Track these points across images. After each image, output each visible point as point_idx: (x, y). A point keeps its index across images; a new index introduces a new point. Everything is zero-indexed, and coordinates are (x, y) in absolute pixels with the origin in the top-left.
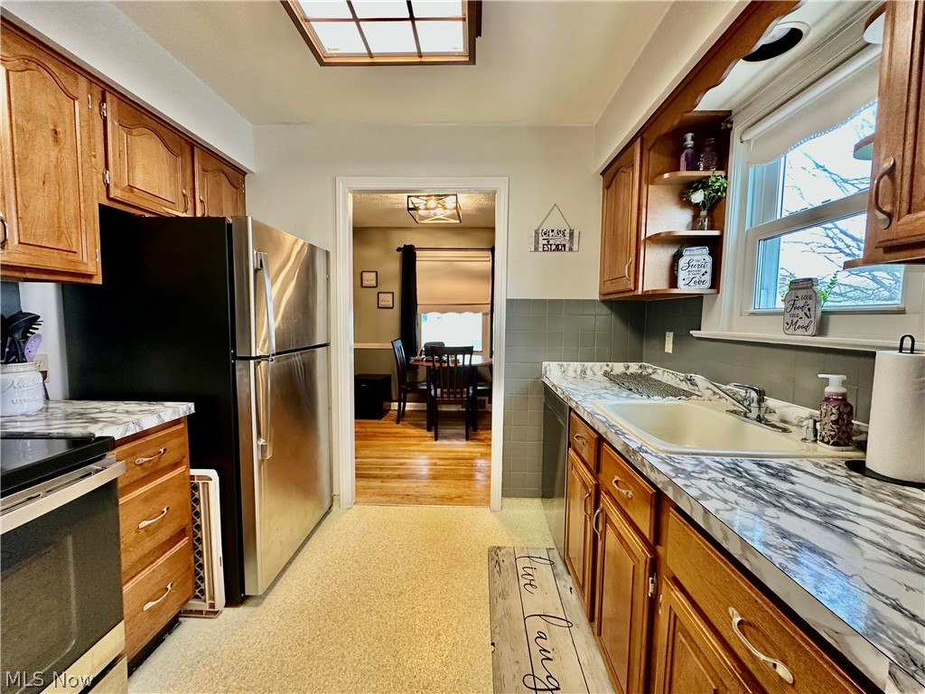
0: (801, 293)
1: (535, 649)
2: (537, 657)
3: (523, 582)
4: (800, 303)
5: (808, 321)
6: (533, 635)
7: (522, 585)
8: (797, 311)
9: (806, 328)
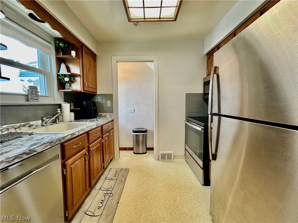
0: (34, 90)
2: (105, 202)
4: (34, 93)
5: (37, 98)
6: (102, 208)
9: (37, 100)
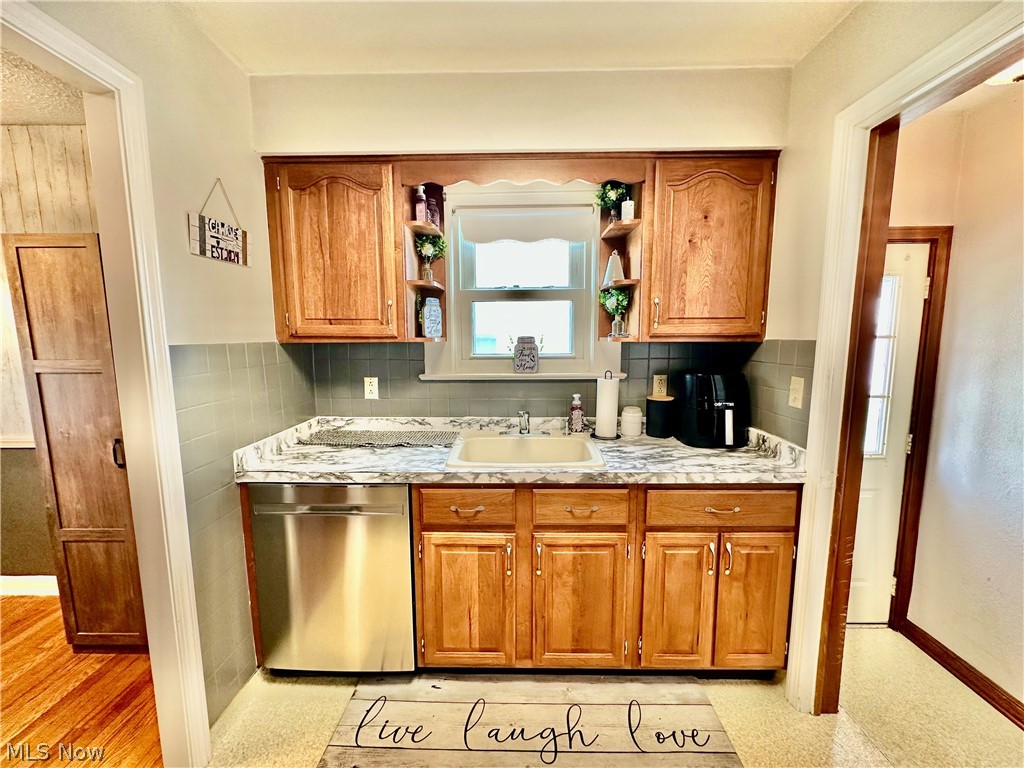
0: (526, 346)
1: (510, 744)
2: (519, 744)
3: (407, 742)
4: (526, 352)
5: (533, 364)
6: (492, 744)
7: (413, 745)
8: (524, 358)
9: (532, 368)
